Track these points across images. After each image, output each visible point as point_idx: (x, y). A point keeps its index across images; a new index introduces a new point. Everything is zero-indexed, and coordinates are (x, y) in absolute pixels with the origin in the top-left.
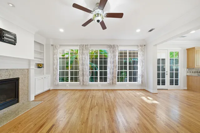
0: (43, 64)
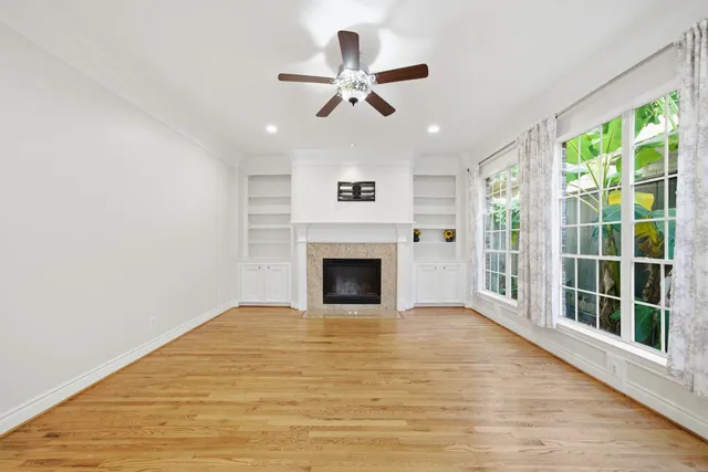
0: (454, 231)
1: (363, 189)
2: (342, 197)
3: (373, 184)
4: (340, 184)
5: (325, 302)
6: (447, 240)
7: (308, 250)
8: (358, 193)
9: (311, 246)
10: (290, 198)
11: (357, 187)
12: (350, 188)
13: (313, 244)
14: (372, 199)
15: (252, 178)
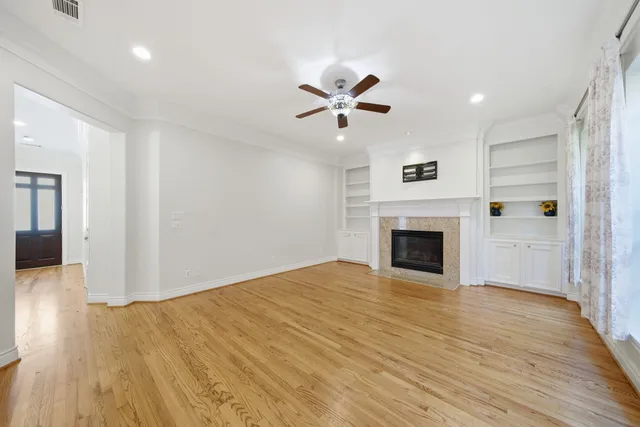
1: (425, 169)
2: (407, 179)
3: (435, 163)
4: (405, 168)
5: (393, 265)
6: (546, 214)
7: (380, 223)
8: (422, 173)
9: (383, 220)
10: (369, 183)
11: (419, 168)
12: (414, 170)
13: (384, 218)
14: (434, 177)
15: (349, 171)
